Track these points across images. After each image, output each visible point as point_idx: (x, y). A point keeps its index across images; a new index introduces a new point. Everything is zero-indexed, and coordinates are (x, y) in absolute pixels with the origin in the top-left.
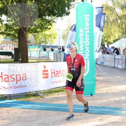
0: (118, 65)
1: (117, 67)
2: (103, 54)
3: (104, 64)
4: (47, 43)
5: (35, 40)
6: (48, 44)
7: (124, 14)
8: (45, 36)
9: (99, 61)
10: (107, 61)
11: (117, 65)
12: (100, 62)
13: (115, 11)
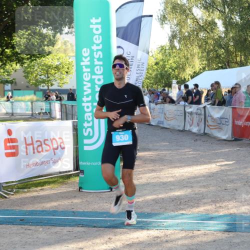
0: (191, 126)
1: (189, 131)
2: (162, 104)
3: (163, 124)
4: (52, 85)
5: (26, 78)
6: (55, 87)
7: (210, 19)
8: (48, 69)
9: (155, 119)
10: (169, 118)
11: (189, 126)
12: (157, 122)
13: (192, 14)
